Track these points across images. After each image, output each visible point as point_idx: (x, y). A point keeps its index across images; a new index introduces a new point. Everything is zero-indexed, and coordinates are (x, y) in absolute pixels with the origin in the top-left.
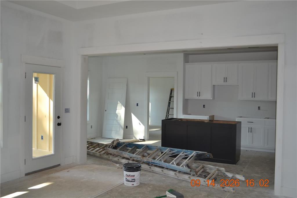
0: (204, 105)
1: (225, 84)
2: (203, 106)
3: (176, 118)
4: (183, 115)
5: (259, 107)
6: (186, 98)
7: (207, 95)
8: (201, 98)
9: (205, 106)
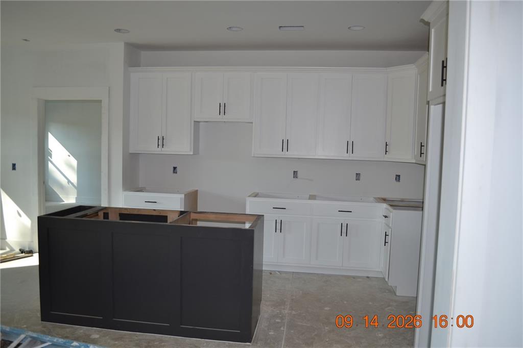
0: (175, 168)
1: (222, 118)
2: (172, 169)
3: (107, 206)
4: (124, 192)
5: (294, 172)
6: (130, 152)
7: (181, 145)
8: (167, 150)
9: (178, 169)
